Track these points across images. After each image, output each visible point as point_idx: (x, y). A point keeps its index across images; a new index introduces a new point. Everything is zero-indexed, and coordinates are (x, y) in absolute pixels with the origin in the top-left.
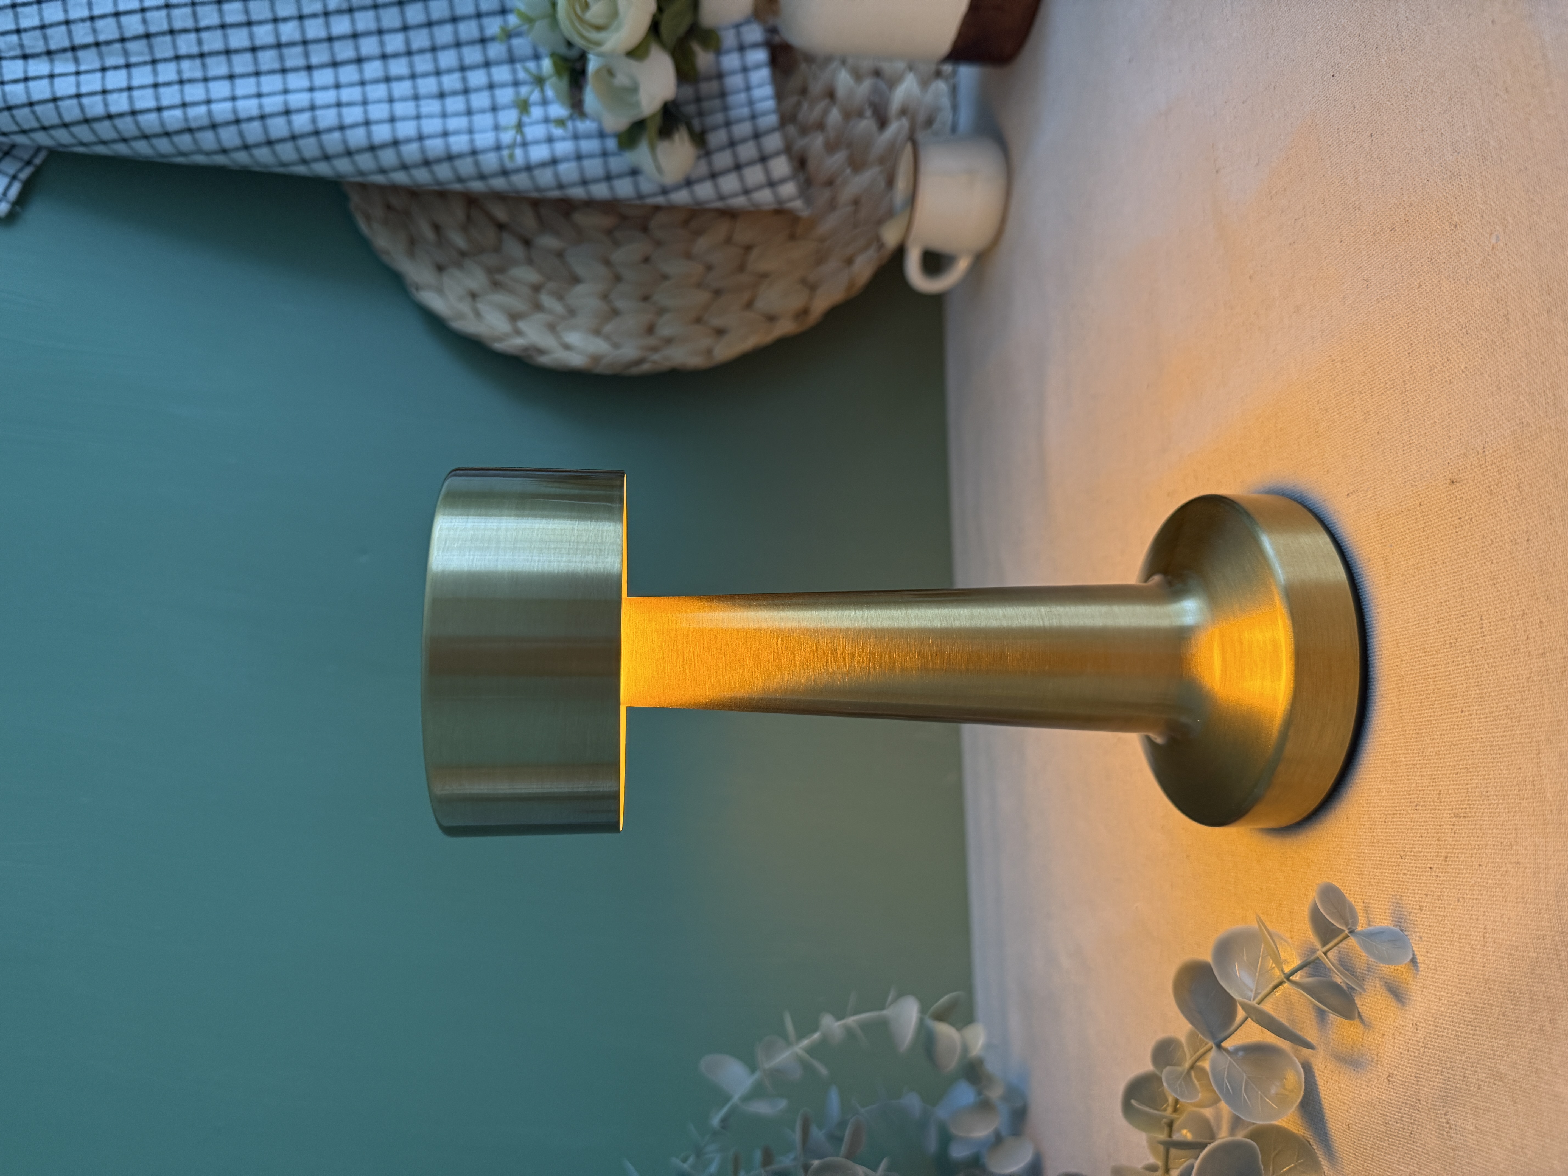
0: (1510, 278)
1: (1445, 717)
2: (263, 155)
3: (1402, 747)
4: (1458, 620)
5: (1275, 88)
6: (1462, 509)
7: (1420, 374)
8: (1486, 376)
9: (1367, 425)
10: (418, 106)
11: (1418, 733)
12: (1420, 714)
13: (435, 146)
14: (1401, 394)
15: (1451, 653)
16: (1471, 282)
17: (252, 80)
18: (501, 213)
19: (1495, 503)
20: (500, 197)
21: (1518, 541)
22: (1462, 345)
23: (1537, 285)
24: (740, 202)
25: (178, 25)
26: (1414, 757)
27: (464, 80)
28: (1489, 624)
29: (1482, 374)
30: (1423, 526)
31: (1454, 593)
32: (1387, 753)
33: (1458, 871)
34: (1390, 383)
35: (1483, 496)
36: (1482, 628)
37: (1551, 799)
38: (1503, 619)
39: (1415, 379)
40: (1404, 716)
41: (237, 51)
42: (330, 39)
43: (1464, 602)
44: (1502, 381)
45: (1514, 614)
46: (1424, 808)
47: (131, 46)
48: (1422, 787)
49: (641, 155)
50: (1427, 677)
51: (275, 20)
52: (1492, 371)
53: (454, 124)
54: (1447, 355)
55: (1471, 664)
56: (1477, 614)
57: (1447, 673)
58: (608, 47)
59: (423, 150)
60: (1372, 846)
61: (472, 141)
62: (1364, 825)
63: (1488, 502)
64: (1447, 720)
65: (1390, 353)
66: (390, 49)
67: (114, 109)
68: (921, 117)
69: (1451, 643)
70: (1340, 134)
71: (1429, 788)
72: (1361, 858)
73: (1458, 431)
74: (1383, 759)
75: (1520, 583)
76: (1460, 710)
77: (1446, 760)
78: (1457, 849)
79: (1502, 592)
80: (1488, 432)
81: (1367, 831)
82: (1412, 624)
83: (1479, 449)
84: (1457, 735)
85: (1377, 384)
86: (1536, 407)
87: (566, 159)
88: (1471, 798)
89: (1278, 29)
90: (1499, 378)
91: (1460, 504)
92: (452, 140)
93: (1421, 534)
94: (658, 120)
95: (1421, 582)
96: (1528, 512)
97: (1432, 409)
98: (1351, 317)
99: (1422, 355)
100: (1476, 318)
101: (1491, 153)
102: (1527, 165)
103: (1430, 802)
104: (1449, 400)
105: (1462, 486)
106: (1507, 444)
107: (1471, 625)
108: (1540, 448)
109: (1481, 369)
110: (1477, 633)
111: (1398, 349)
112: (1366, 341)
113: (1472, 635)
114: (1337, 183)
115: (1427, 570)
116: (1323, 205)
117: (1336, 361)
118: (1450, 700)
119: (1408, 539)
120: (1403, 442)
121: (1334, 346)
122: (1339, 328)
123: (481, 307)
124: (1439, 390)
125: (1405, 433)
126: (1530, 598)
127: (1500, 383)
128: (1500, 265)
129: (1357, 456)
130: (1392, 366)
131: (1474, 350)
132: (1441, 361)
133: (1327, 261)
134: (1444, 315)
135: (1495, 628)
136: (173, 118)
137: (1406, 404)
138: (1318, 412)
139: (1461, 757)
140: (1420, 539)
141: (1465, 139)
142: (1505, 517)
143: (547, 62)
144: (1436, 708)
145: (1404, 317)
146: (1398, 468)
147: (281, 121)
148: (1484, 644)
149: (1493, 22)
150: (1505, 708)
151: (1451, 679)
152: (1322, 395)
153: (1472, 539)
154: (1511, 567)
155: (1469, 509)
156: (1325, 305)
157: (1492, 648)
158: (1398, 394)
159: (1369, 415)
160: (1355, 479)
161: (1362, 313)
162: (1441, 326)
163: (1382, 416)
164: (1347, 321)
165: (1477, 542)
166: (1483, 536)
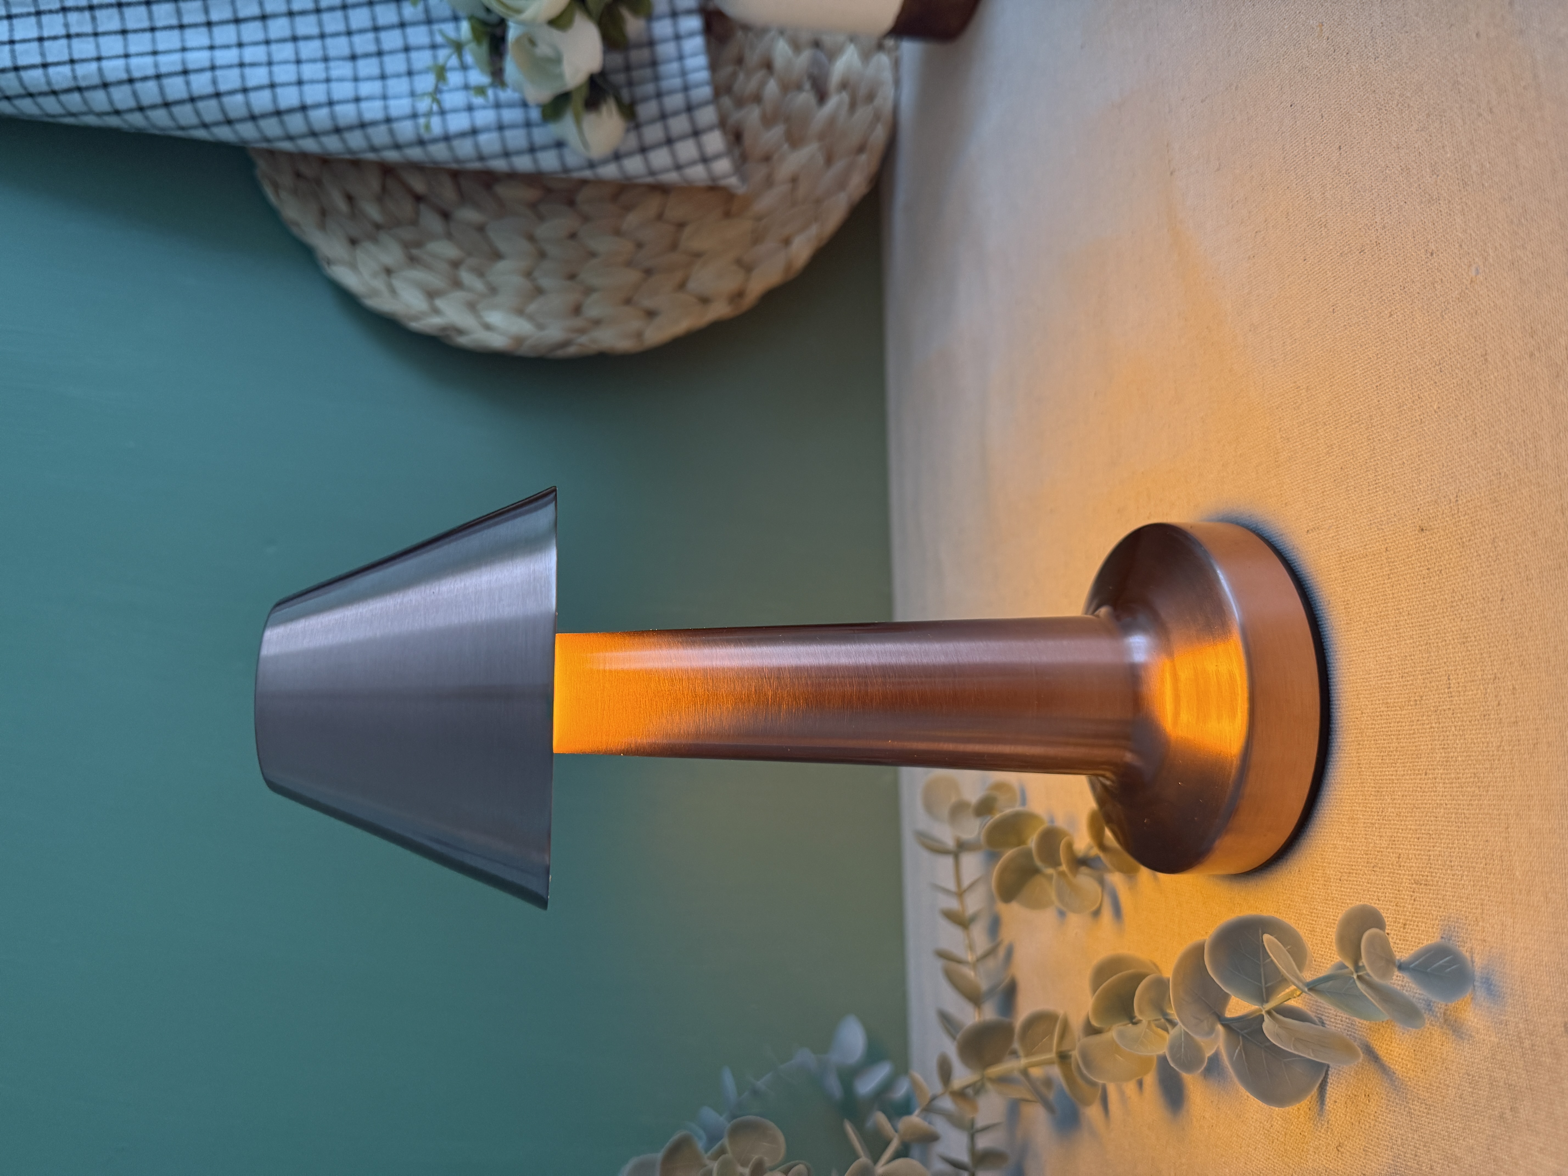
0: (1489, 315)
1: (1408, 777)
2: (160, 117)
3: (1360, 804)
4: (1424, 676)
6: (1431, 559)
7: (1388, 410)
8: (1461, 418)
9: (1330, 459)
10: (327, 69)
11: (1378, 791)
13: (346, 113)
14: (1367, 429)
15: (1416, 710)
16: (1446, 317)
17: (148, 36)
18: (419, 185)
19: (1467, 557)
20: (417, 167)
21: (1491, 599)
22: (1435, 383)
23: (1519, 326)
24: (672, 177)
26: (1373, 816)
27: (378, 41)
28: (1457, 685)
29: (1456, 416)
30: (1389, 572)
31: (1420, 648)
32: (1344, 808)
33: (1417, 940)
34: (1355, 417)
35: (1454, 547)
36: (1450, 688)
37: (1520, 877)
38: (1473, 681)
39: (1383, 415)
40: (1363, 771)
41: (130, 4)
43: (1431, 658)
44: (1478, 426)
45: (1485, 676)
46: (1381, 870)
48: (1380, 848)
49: (566, 127)
50: (1389, 733)
52: (1468, 414)
53: (366, 89)
54: (1419, 392)
55: (1437, 725)
56: (1444, 673)
57: (1412, 732)
58: (528, 15)
59: (333, 117)
60: (1325, 903)
61: (386, 108)
62: (1318, 881)
63: (1460, 554)
64: (1410, 781)
65: (1356, 384)
68: (862, 92)
69: (1416, 701)
70: (1307, 144)
71: (1389, 850)
72: (1313, 915)
73: (1428, 475)
74: (1339, 814)
75: (1492, 644)
76: (1424, 771)
77: (1407, 823)
78: (1417, 917)
79: (1473, 652)
80: (1462, 480)
81: (1321, 887)
82: (1374, 675)
83: (1451, 497)
84: (1419, 798)
85: (1342, 416)
86: (1515, 457)
87: (487, 129)
88: (1433, 866)
89: (1241, 26)
90: (1476, 423)
91: (1429, 554)
92: (364, 105)
93: (1386, 581)
94: (585, 92)
95: (1385, 631)
96: (1503, 570)
97: (1401, 449)
98: (1317, 342)
99: (1391, 389)
100: (1451, 356)
101: (1472, 178)
102: (1511, 194)
103: (1388, 865)
104: (1419, 441)
105: (1432, 535)
106: (1482, 495)
107: (1437, 683)
108: (1519, 502)
109: (1455, 411)
110: (1445, 692)
111: (1365, 381)
112: (1333, 370)
113: (1439, 694)
114: (1302, 196)
115: (1390, 620)
116: (1286, 219)
117: (1302, 388)
118: (1414, 760)
119: (1372, 585)
120: (1368, 481)
121: (1299, 372)
122: (1304, 353)
123: (397, 283)
124: (1409, 429)
125: (1371, 472)
126: (1503, 661)
127: (1475, 428)
128: (1479, 300)
129: (1319, 491)
130: (1358, 399)
131: (1448, 390)
132: (1411, 398)
133: (1290, 280)
134: (1416, 349)
135: (1464, 689)
136: (61, 76)
137: (1372, 441)
138: (1279, 441)
139: (1424, 821)
140: (1384, 586)
141: (1444, 161)
142: (1477, 572)
143: (465, 26)
144: (1399, 767)
145: (1373, 347)
146: (1362, 508)
147: (179, 81)
148: (1452, 705)
149: (1477, 35)
150: (1473, 775)
151: (1415, 738)
152: (1284, 422)
153: (1440, 592)
154: (1483, 626)
155: (1439, 560)
156: (1286, 327)
157: (1460, 710)
158: (1364, 429)
159: (1333, 448)
160: (1315, 515)
161: (1328, 339)
162: (1413, 361)
163: (1346, 451)
164: (1313, 346)
165: (1446, 596)
166: (1453, 590)
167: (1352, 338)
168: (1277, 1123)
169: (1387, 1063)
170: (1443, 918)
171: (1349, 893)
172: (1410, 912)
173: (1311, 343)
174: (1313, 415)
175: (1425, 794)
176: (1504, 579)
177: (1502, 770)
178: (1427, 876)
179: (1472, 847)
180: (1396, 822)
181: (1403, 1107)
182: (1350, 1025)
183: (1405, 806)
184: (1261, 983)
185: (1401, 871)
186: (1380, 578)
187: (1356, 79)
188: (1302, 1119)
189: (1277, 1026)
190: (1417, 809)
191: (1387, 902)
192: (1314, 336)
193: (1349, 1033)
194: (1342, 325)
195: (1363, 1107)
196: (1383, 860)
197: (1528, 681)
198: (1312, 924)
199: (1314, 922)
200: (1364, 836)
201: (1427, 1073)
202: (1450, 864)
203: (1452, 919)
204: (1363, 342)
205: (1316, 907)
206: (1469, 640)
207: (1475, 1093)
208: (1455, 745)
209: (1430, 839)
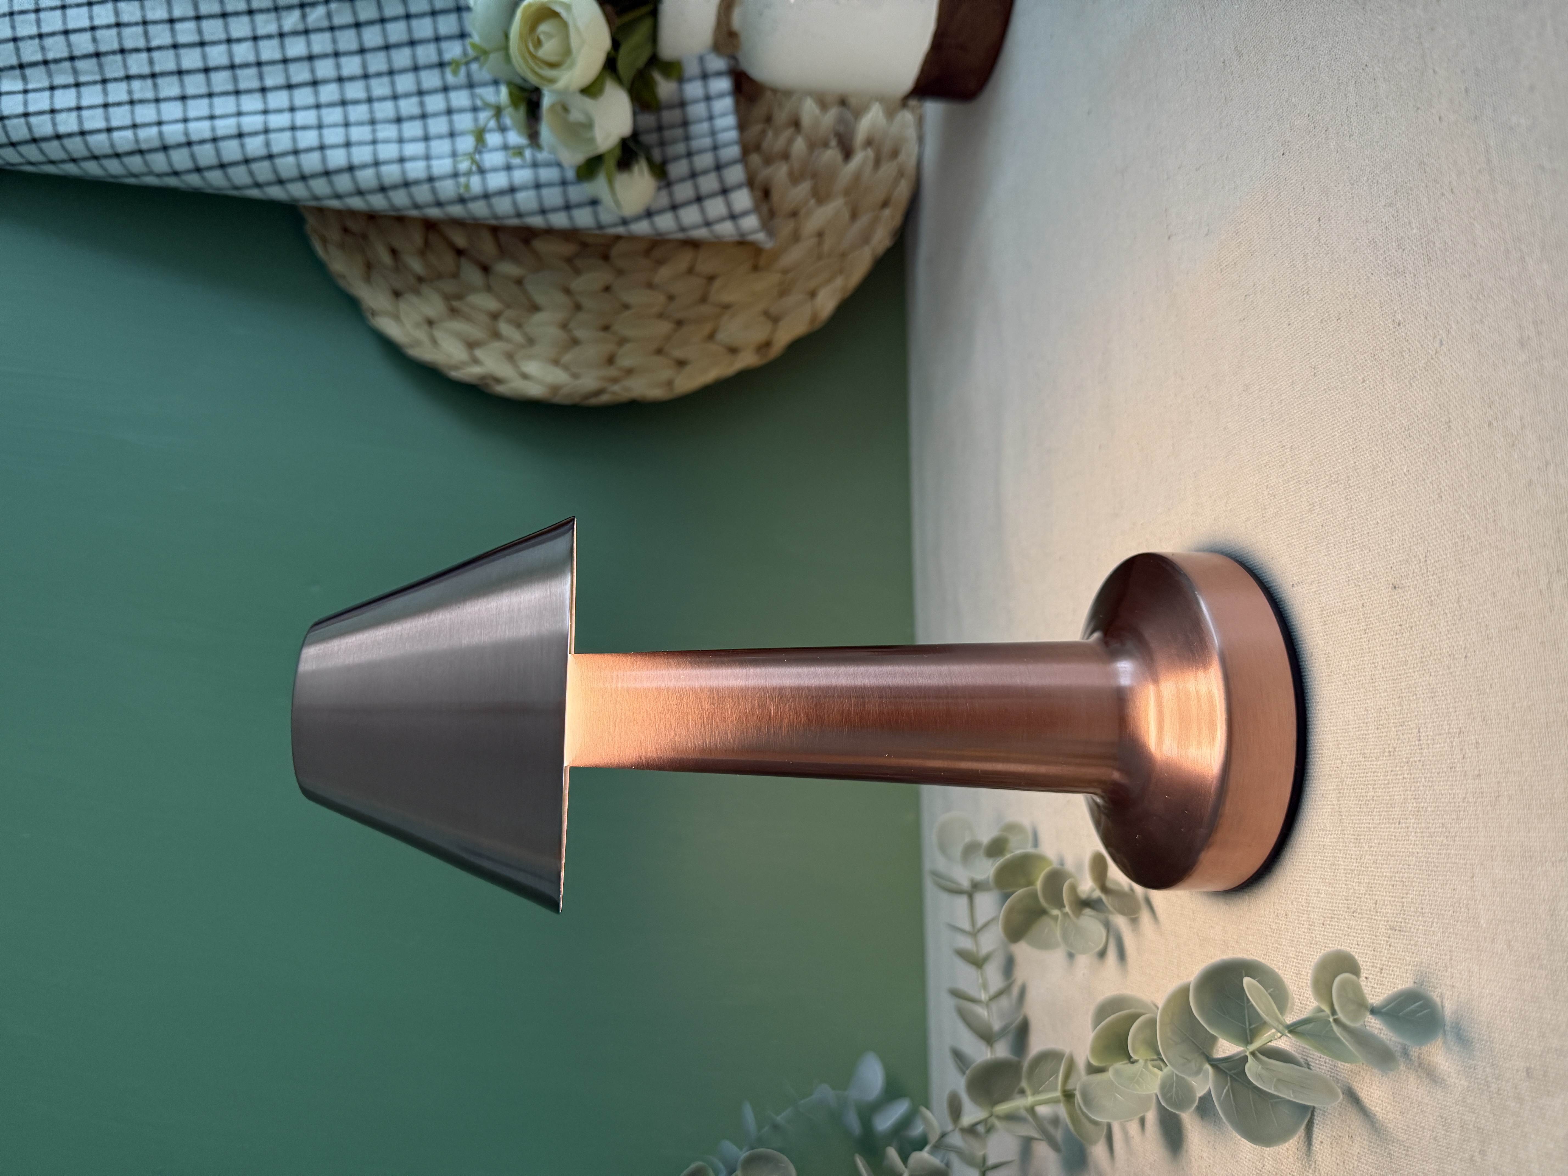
0: (1452, 385)
1: (1383, 826)
2: (216, 178)
3: (1340, 850)
4: (1397, 728)
5: (1227, 158)
6: (1403, 616)
7: (1363, 472)
8: (1428, 483)
9: (1312, 516)
10: (374, 131)
11: (1357, 839)
12: (1360, 820)
13: (392, 173)
15: (1390, 761)
16: (1414, 384)
17: (205, 102)
18: (460, 240)
19: (1434, 615)
20: (458, 223)
21: (1456, 656)
22: (1405, 447)
23: (1478, 396)
24: (701, 233)
25: (129, 44)
26: (1353, 863)
27: (422, 104)
28: (1426, 738)
29: (1424, 480)
30: (1365, 627)
31: (1393, 701)
32: (1326, 854)
33: (1392, 985)
34: (1334, 477)
35: (1424, 606)
36: (1420, 740)
37: (1484, 925)
38: (1440, 734)
39: (1359, 476)
40: (1344, 819)
41: (189, 72)
42: (285, 61)
43: (1403, 711)
44: (1443, 490)
45: (1451, 730)
46: (1360, 916)
47: (81, 65)
48: (1359, 894)
49: (599, 186)
50: (1366, 783)
51: (229, 41)
52: (1434, 478)
53: (411, 149)
54: (1390, 456)
55: (1409, 776)
56: (1415, 726)
58: (560, 85)
59: (379, 176)
60: (1310, 947)
61: (429, 167)
62: (1303, 925)
63: (1428, 612)
64: (1385, 830)
65: (1335, 446)
66: (346, 72)
67: (62, 129)
68: (887, 148)
69: (1390, 752)
70: (1291, 214)
71: (1366, 896)
72: (1299, 958)
73: (1400, 536)
75: (1457, 700)
76: (1398, 820)
77: (1383, 870)
78: (1392, 962)
79: (1440, 707)
80: (1430, 541)
81: (1306, 930)
82: (1352, 726)
83: (1421, 558)
84: (1394, 846)
85: (1322, 476)
86: (1476, 521)
87: (524, 188)
88: (1406, 912)
89: (1232, 100)
90: (1441, 486)
91: (1401, 611)
92: (409, 166)
93: (1363, 636)
94: (618, 153)
95: (1362, 684)
96: (1466, 628)
97: (1375, 509)
98: (1300, 404)
99: (1365, 452)
100: (1419, 422)
101: (1436, 254)
102: (1470, 271)
103: (1366, 910)
104: (1391, 503)
105: (1404, 592)
106: (1448, 556)
107: (1409, 736)
108: (1480, 564)
109: (1423, 475)
110: (1415, 745)
111: (1343, 443)
112: (1314, 431)
113: (1410, 746)
114: (1287, 264)
115: (1367, 673)
116: (1273, 285)
117: (1286, 447)
118: (1388, 809)
119: (1350, 639)
120: (1347, 539)
121: (1284, 432)
122: (1288, 414)
123: (438, 334)
124: (1382, 490)
125: (1349, 530)
126: (1467, 716)
127: (1441, 492)
128: (1443, 370)
129: (1302, 546)
130: (1337, 460)
131: (1416, 454)
132: (1383, 461)
133: (1276, 343)
134: (1387, 414)
135: (1433, 742)
136: (124, 139)
137: (1349, 501)
138: (1267, 497)
139: (1398, 869)
140: (1361, 640)
141: (1410, 237)
142: (1444, 630)
143: (504, 91)
144: (1375, 816)
145: (1350, 411)
146: (1341, 565)
147: (234, 144)
148: (1421, 757)
149: (1440, 118)
150: (1441, 825)
151: (1389, 788)
152: (1271, 480)
153: (1411, 648)
154: (1449, 682)
155: (1410, 617)
156: (1274, 388)
157: (1429, 762)
158: (1342, 489)
159: (1315, 506)
160: (1299, 570)
161: (1310, 402)
162: (1384, 425)
163: (1326, 510)
164: (1296, 407)
165: (1416, 652)
166: (1423, 646)
167: (1331, 402)
168: (1268, 1163)
169: (1368, 1105)
170: (1415, 963)
171: (1332, 937)
172: (1386, 958)
173: (1295, 405)
174: (1296, 474)
175: (1399, 842)
176: (1467, 637)
177: (1467, 821)
178: (1401, 922)
179: (1441, 894)
180: (1373, 869)
181: (1383, 1148)
182: (1333, 1067)
183: (1381, 853)
184: (1245, 1024)
185: (1378, 917)
186: (1358, 633)
187: (1333, 155)
188: (1291, 1160)
189: (1260, 1067)
190: (1392, 856)
191: (1365, 946)
192: (1297, 398)
193: (1332, 1075)
194: (1322, 389)
195: (1347, 1149)
196: (1362, 906)
197: (1489, 736)
198: (1298, 967)
199: (1300, 966)
200: (1345, 882)
201: (1405, 1115)
202: (1421, 911)
203: (1423, 965)
204: (1341, 405)
205: (1301, 951)
206: (1437, 694)
207: (1447, 1136)
208: (1425, 796)
209: (1403, 886)
